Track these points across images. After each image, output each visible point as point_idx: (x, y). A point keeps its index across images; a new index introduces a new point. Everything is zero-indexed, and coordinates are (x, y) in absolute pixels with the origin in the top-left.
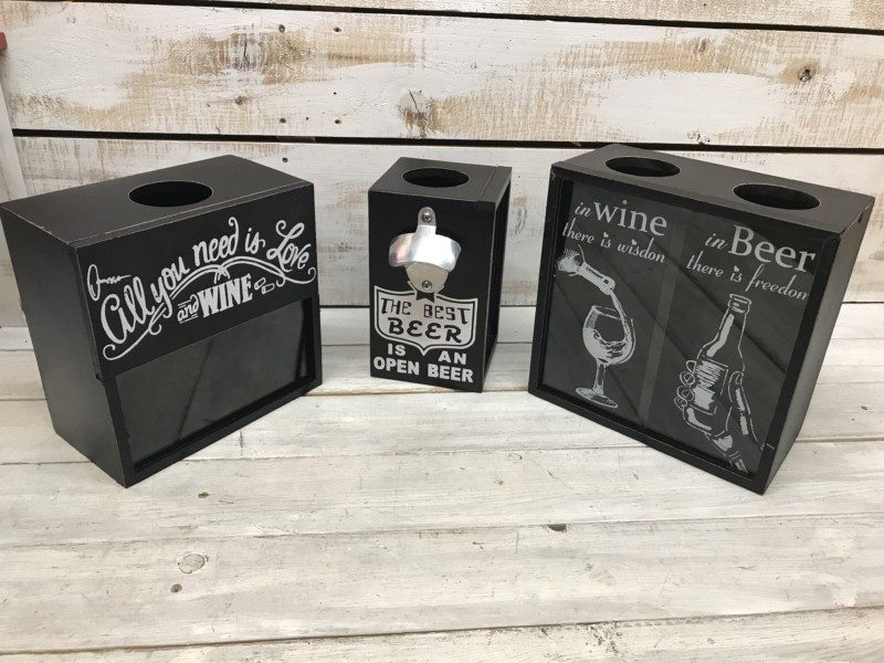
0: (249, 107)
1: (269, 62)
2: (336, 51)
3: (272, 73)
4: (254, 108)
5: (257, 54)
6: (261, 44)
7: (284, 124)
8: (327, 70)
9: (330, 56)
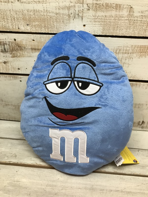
0: (8, 64)
1: (12, 50)
2: (33, 47)
3: (14, 54)
4: (9, 65)
5: (8, 48)
6: (9, 45)
7: (19, 70)
8: (31, 53)
9: (32, 49)
